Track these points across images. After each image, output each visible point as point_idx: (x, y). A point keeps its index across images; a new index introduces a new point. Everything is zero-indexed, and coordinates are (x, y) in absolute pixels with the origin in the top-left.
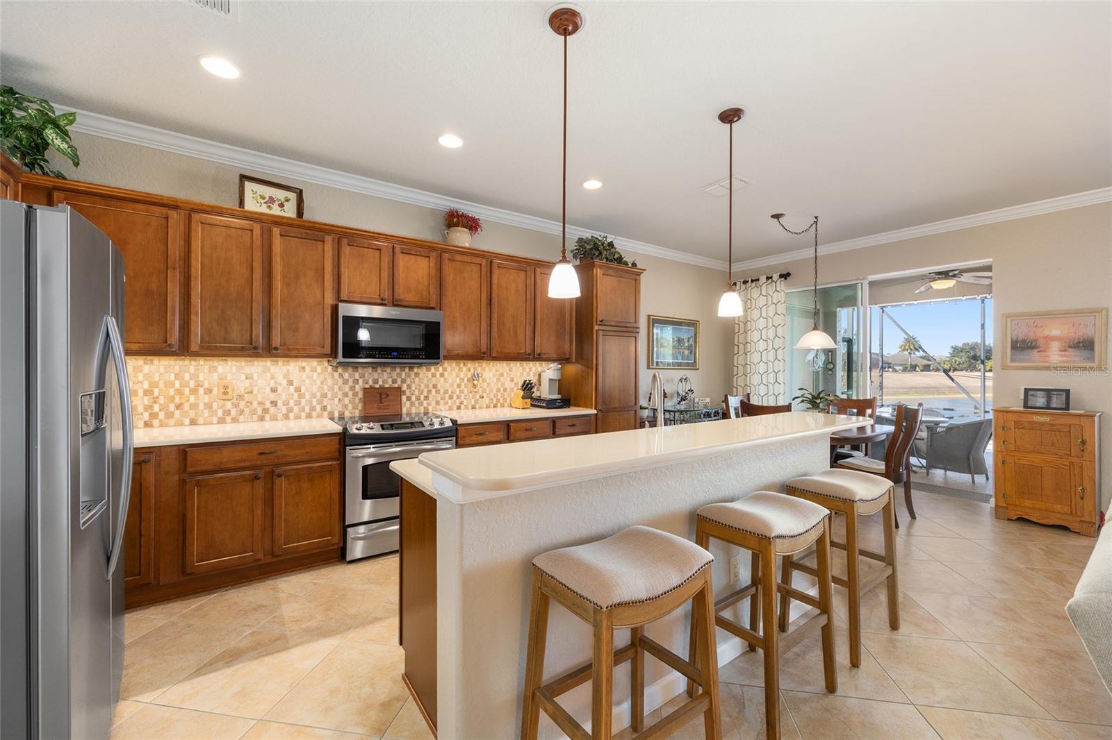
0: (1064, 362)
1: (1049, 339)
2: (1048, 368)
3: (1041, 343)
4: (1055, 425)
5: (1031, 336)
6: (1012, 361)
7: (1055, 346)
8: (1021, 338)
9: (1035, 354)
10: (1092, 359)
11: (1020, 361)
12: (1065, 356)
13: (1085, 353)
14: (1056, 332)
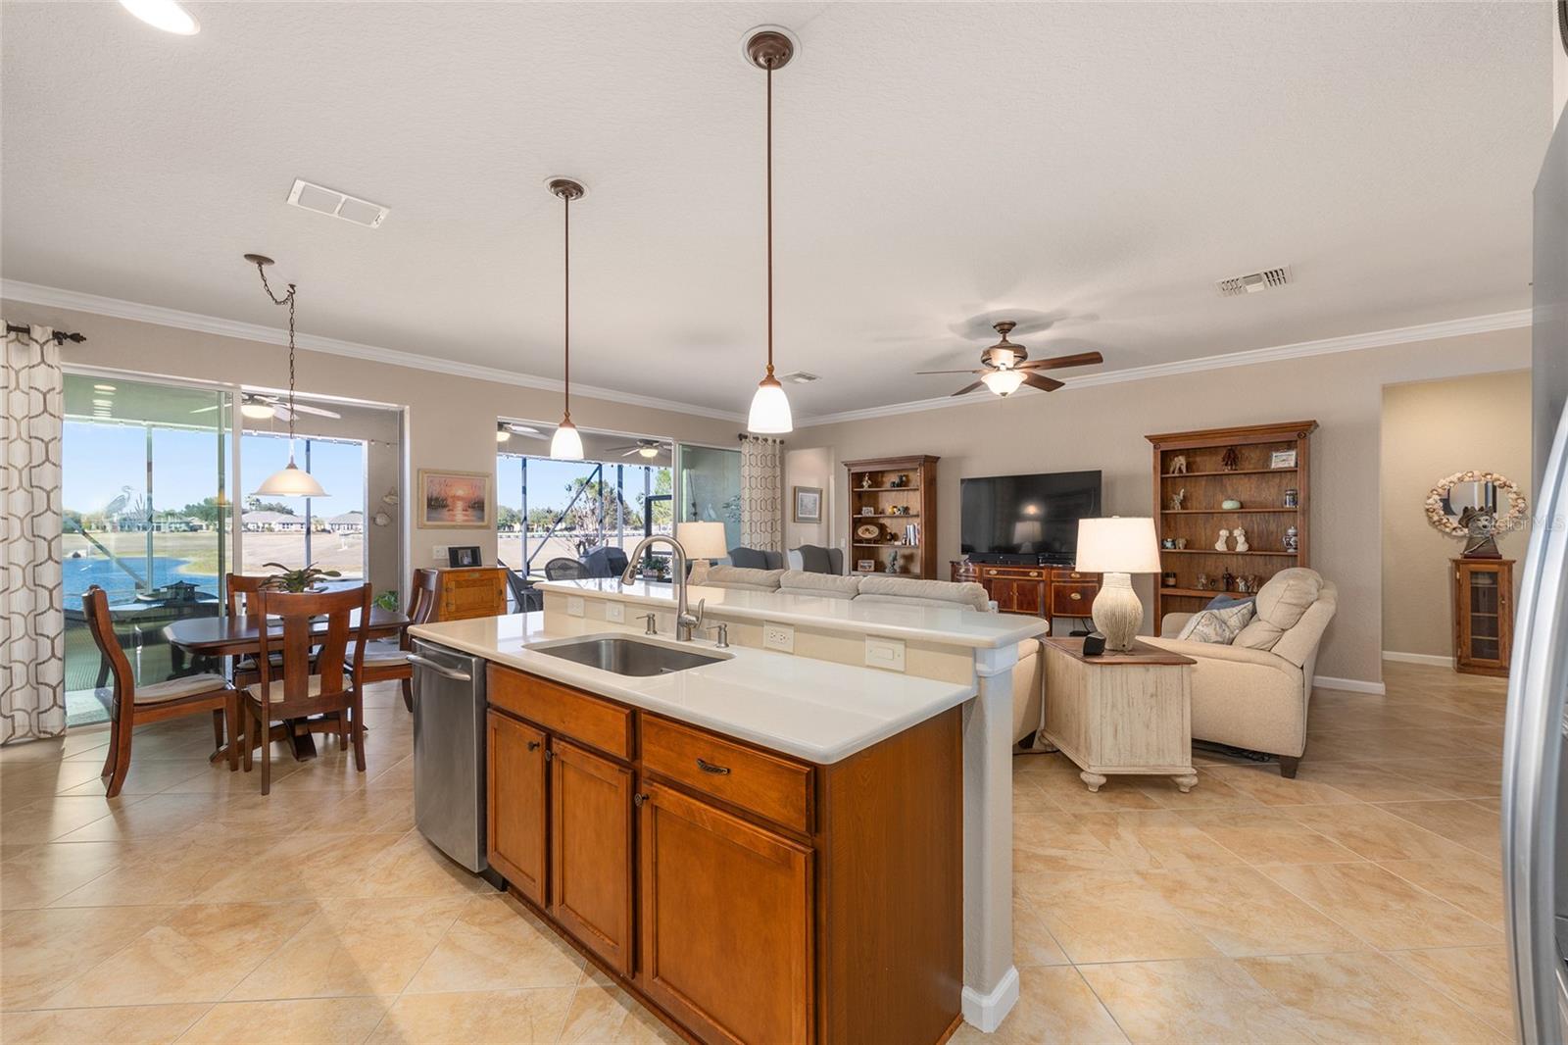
0: (467, 521)
1: (456, 498)
2: (454, 527)
3: (449, 501)
4: (483, 580)
5: (443, 495)
6: (428, 520)
7: (460, 505)
8: (435, 495)
9: (445, 513)
10: (482, 519)
11: (435, 520)
12: (465, 515)
13: (477, 513)
14: (460, 493)
